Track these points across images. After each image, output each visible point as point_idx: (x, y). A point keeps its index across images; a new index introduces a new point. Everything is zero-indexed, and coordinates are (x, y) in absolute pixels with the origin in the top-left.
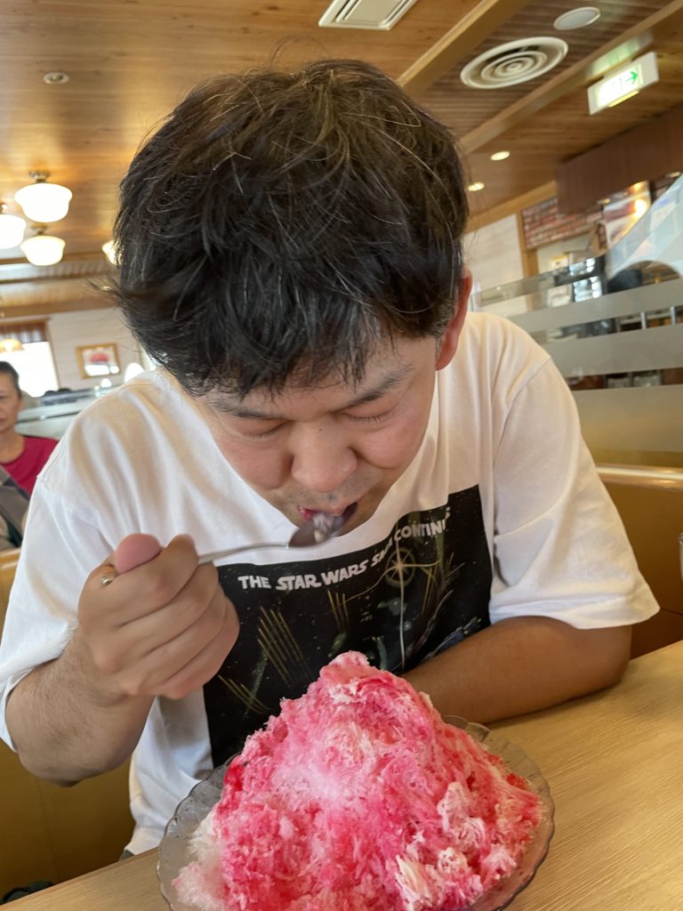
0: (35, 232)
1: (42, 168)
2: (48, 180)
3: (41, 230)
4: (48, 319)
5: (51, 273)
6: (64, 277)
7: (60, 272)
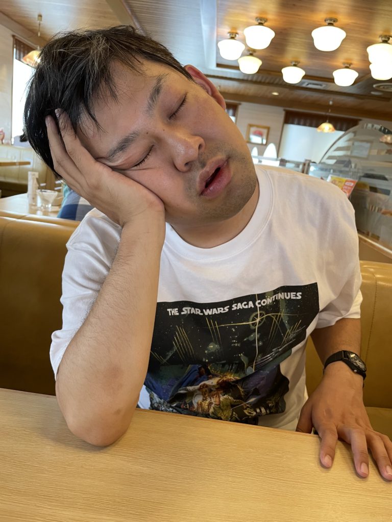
0: (248, 53)
1: (264, 16)
2: (266, 24)
3: (252, 53)
4: (240, 104)
5: (250, 79)
6: (255, 82)
7: (254, 79)
